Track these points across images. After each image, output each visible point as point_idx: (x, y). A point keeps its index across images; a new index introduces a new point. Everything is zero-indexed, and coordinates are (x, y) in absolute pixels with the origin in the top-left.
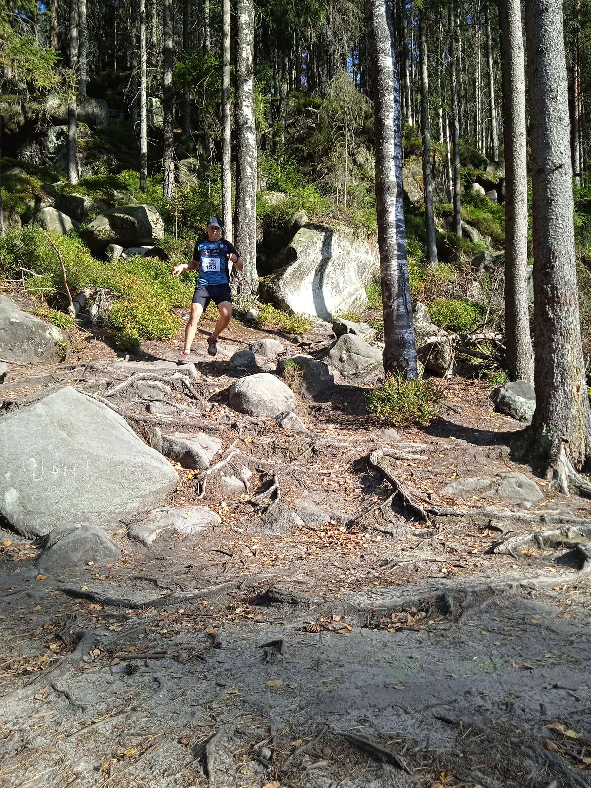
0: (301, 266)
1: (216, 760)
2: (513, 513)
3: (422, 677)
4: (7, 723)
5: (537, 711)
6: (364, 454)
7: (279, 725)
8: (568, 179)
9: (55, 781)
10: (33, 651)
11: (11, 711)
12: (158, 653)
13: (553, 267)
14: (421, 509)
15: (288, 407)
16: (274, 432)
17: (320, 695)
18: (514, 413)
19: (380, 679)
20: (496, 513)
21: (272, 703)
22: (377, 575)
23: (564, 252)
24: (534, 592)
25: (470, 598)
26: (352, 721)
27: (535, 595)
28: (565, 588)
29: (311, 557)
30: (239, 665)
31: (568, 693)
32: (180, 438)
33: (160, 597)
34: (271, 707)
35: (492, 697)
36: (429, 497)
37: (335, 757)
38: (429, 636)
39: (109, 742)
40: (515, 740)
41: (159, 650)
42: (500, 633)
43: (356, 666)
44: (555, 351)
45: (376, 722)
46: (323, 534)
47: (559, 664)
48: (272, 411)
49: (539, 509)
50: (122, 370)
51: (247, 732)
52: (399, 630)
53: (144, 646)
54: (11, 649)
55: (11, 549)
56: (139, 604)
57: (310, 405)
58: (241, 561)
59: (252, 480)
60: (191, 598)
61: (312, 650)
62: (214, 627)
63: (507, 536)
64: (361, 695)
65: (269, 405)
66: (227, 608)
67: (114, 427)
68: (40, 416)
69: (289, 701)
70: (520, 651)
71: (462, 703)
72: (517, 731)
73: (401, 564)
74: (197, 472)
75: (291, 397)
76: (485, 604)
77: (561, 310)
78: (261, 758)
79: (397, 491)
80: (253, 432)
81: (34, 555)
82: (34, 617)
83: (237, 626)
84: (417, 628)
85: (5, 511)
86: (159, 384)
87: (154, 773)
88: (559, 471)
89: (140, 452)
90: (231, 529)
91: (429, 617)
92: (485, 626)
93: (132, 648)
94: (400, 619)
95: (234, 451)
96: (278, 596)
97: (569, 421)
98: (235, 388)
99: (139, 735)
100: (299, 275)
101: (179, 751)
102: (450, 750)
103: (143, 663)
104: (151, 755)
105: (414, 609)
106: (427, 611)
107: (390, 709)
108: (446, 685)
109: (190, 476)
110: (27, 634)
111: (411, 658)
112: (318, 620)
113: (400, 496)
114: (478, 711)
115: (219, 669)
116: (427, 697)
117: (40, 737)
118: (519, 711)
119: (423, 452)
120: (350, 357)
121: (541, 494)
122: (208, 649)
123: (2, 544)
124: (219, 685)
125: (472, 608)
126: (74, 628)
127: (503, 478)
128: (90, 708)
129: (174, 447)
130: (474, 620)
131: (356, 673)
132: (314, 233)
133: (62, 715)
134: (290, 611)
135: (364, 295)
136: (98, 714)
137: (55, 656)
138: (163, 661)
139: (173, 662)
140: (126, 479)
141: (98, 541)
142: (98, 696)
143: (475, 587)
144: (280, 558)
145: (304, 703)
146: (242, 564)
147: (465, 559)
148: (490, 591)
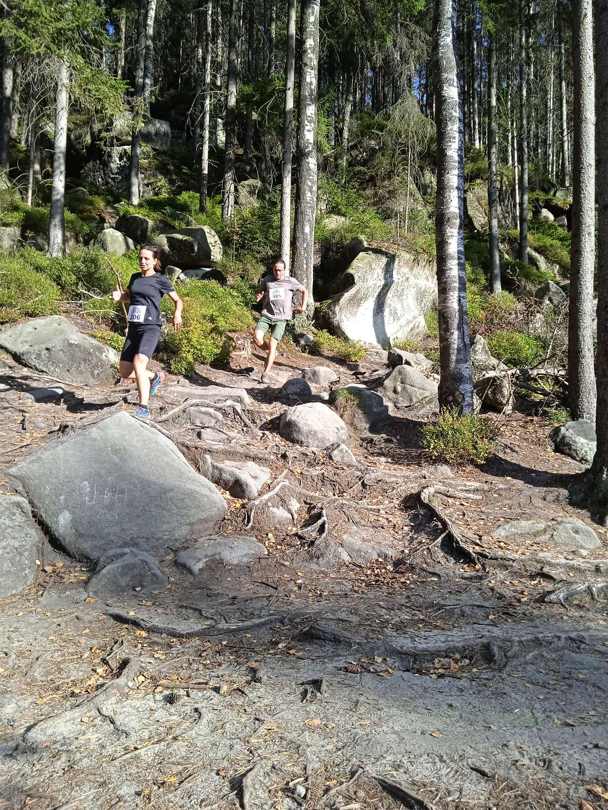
0: (358, 292)
1: (251, 794)
2: (567, 561)
3: (461, 726)
4: (55, 742)
5: (575, 770)
6: (414, 491)
7: (314, 765)
9: (99, 803)
10: (81, 674)
11: (59, 731)
12: (200, 684)
14: (471, 551)
15: (339, 438)
16: (323, 463)
17: (357, 738)
18: (574, 454)
19: (419, 726)
20: (548, 559)
21: (309, 742)
22: (422, 617)
24: (583, 646)
25: (516, 648)
26: (387, 766)
27: (583, 649)
29: (356, 595)
30: (279, 701)
32: (229, 467)
33: (204, 627)
34: (308, 746)
35: (530, 752)
36: (480, 539)
37: (368, 800)
38: (471, 685)
39: (150, 769)
40: (550, 798)
41: (202, 681)
42: (544, 686)
43: (394, 711)
45: (411, 768)
46: (369, 572)
47: (603, 723)
48: (323, 441)
49: (596, 558)
50: (175, 395)
51: (284, 769)
52: (441, 676)
53: (187, 676)
54: (60, 670)
55: (62, 571)
56: (184, 633)
57: (362, 436)
58: (286, 596)
59: (299, 512)
60: (234, 630)
61: (352, 691)
62: (256, 661)
63: (559, 585)
64: (398, 741)
65: (319, 436)
66: (269, 642)
67: (165, 454)
68: (94, 440)
69: (326, 741)
70: (563, 707)
71: (499, 756)
72: (553, 789)
73: (447, 608)
74: (245, 501)
75: (342, 428)
76: (531, 655)
78: (296, 796)
79: (447, 531)
80: (303, 462)
81: (84, 578)
82: (83, 640)
83: (278, 661)
84: (459, 676)
85: (58, 533)
86: (211, 410)
87: (193, 802)
89: (190, 479)
90: (277, 562)
91: (472, 665)
92: (529, 678)
93: (175, 677)
94: (444, 665)
95: (283, 481)
96: (321, 633)
98: (286, 417)
99: (179, 764)
100: (356, 301)
101: (217, 783)
102: (483, 802)
103: (185, 693)
104: (190, 785)
105: (458, 656)
106: (471, 659)
107: (425, 757)
108: (484, 737)
109: (238, 505)
110: (76, 657)
111: (451, 706)
112: (359, 660)
113: (450, 537)
114: (514, 765)
115: (259, 704)
116: (463, 747)
117: (86, 759)
118: (556, 769)
119: (476, 490)
120: (404, 388)
121: (599, 541)
122: (248, 683)
123: (54, 565)
124: (258, 720)
125: (517, 658)
126: (121, 653)
127: (559, 523)
128: (133, 734)
129: (224, 475)
130: (518, 671)
131: (395, 718)
132: (372, 259)
133: (106, 739)
134: (333, 650)
135: (423, 323)
136: (141, 740)
137: (101, 681)
138: (205, 692)
139: (215, 693)
140: (175, 505)
141: (146, 567)
142: (141, 723)
143: (523, 637)
144: (325, 594)
145: (340, 744)
146: (286, 598)
147: (514, 607)
148: (537, 642)
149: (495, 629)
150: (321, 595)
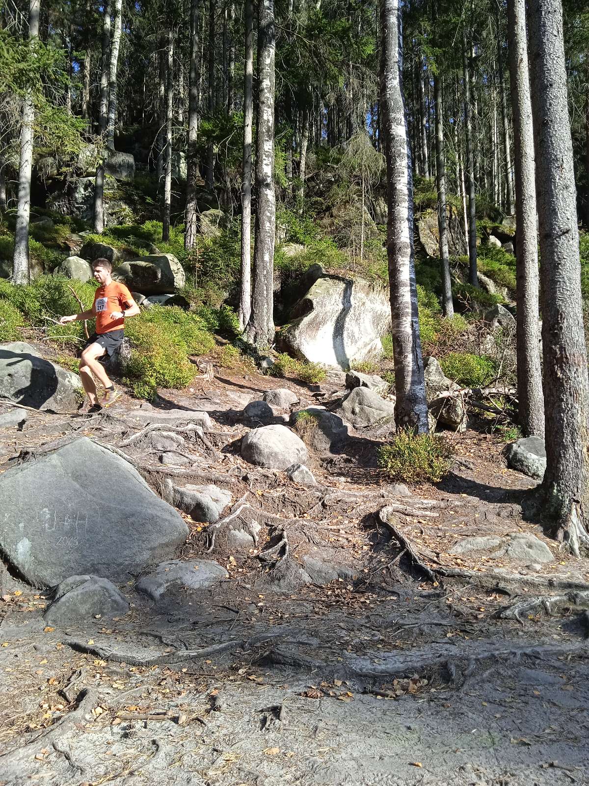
0: (317, 316)
2: (521, 576)
3: (419, 750)
4: (7, 783)
6: (373, 511)
8: (574, 244)
10: (37, 707)
11: (12, 771)
12: (158, 714)
13: (561, 328)
14: (429, 569)
15: (300, 459)
16: (284, 485)
17: (315, 766)
18: (526, 470)
19: (377, 751)
20: (504, 575)
21: (267, 772)
22: (382, 637)
23: (572, 314)
24: (538, 661)
25: (472, 666)
27: (539, 664)
28: (570, 657)
29: (317, 616)
31: (564, 773)
32: (191, 490)
33: (164, 654)
34: (266, 777)
35: (486, 774)
36: (437, 557)
38: (430, 706)
41: (161, 711)
42: (501, 704)
43: (353, 736)
44: (564, 411)
46: (329, 593)
47: (558, 741)
48: (284, 463)
49: (549, 572)
50: (138, 419)
53: (145, 706)
54: (15, 704)
55: (21, 599)
56: (144, 661)
57: (323, 457)
58: (247, 619)
59: (261, 534)
60: (195, 657)
61: (311, 716)
62: (216, 688)
63: (514, 601)
64: (356, 767)
65: (280, 457)
66: (229, 668)
67: (127, 479)
68: (55, 467)
69: (284, 771)
70: (519, 725)
71: (457, 779)
73: (406, 627)
74: (207, 524)
75: (302, 449)
76: (487, 672)
77: (570, 370)
79: (405, 550)
80: (264, 484)
81: (43, 606)
82: (40, 672)
83: (238, 688)
84: (417, 696)
85: (17, 561)
86: (173, 434)
88: (570, 532)
89: (151, 503)
90: (238, 585)
91: (431, 685)
92: (486, 696)
93: (133, 708)
94: (403, 686)
95: (244, 504)
96: (281, 657)
97: (580, 481)
98: (247, 439)
100: (316, 325)
103: (143, 724)
105: (416, 676)
106: (429, 679)
108: (441, 760)
109: (199, 529)
110: (32, 689)
111: (409, 728)
112: (319, 684)
113: (408, 556)
115: (217, 733)
119: (433, 508)
120: (362, 409)
121: (552, 555)
122: (208, 711)
123: (13, 594)
124: (217, 751)
125: (474, 676)
126: (78, 684)
127: (513, 539)
128: (88, 770)
129: (185, 499)
130: (475, 690)
131: (353, 743)
132: (330, 285)
133: (61, 776)
134: (292, 674)
135: (379, 345)
136: (97, 777)
137: (58, 713)
138: (164, 722)
139: (173, 724)
140: (137, 531)
141: (106, 593)
142: (97, 758)
143: (479, 654)
144: (286, 616)
145: (298, 774)
146: (248, 622)
147: (471, 624)
148: (493, 659)
149: (452, 648)
150: (281, 618)
